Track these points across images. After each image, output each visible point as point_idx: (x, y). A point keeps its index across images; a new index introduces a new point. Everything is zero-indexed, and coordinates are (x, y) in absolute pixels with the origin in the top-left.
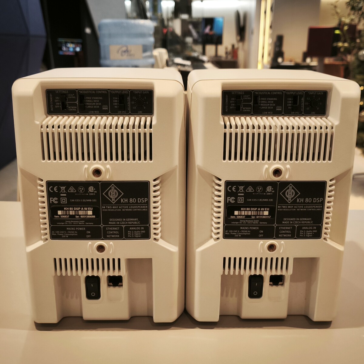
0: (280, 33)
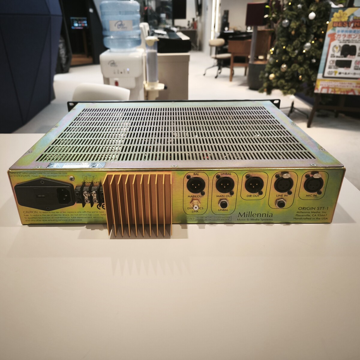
0: (226, 9)
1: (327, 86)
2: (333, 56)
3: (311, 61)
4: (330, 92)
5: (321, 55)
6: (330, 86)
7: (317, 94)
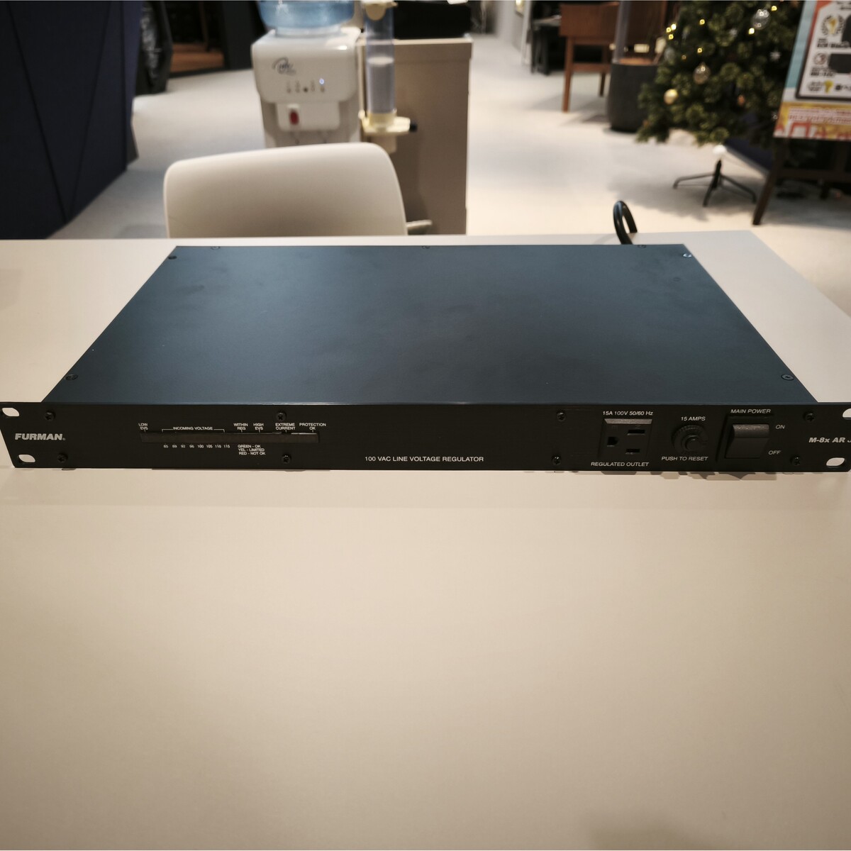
1: (805, 120)
2: (822, 44)
3: (768, 56)
4: (811, 135)
5: (793, 40)
6: (812, 120)
7: (780, 140)
